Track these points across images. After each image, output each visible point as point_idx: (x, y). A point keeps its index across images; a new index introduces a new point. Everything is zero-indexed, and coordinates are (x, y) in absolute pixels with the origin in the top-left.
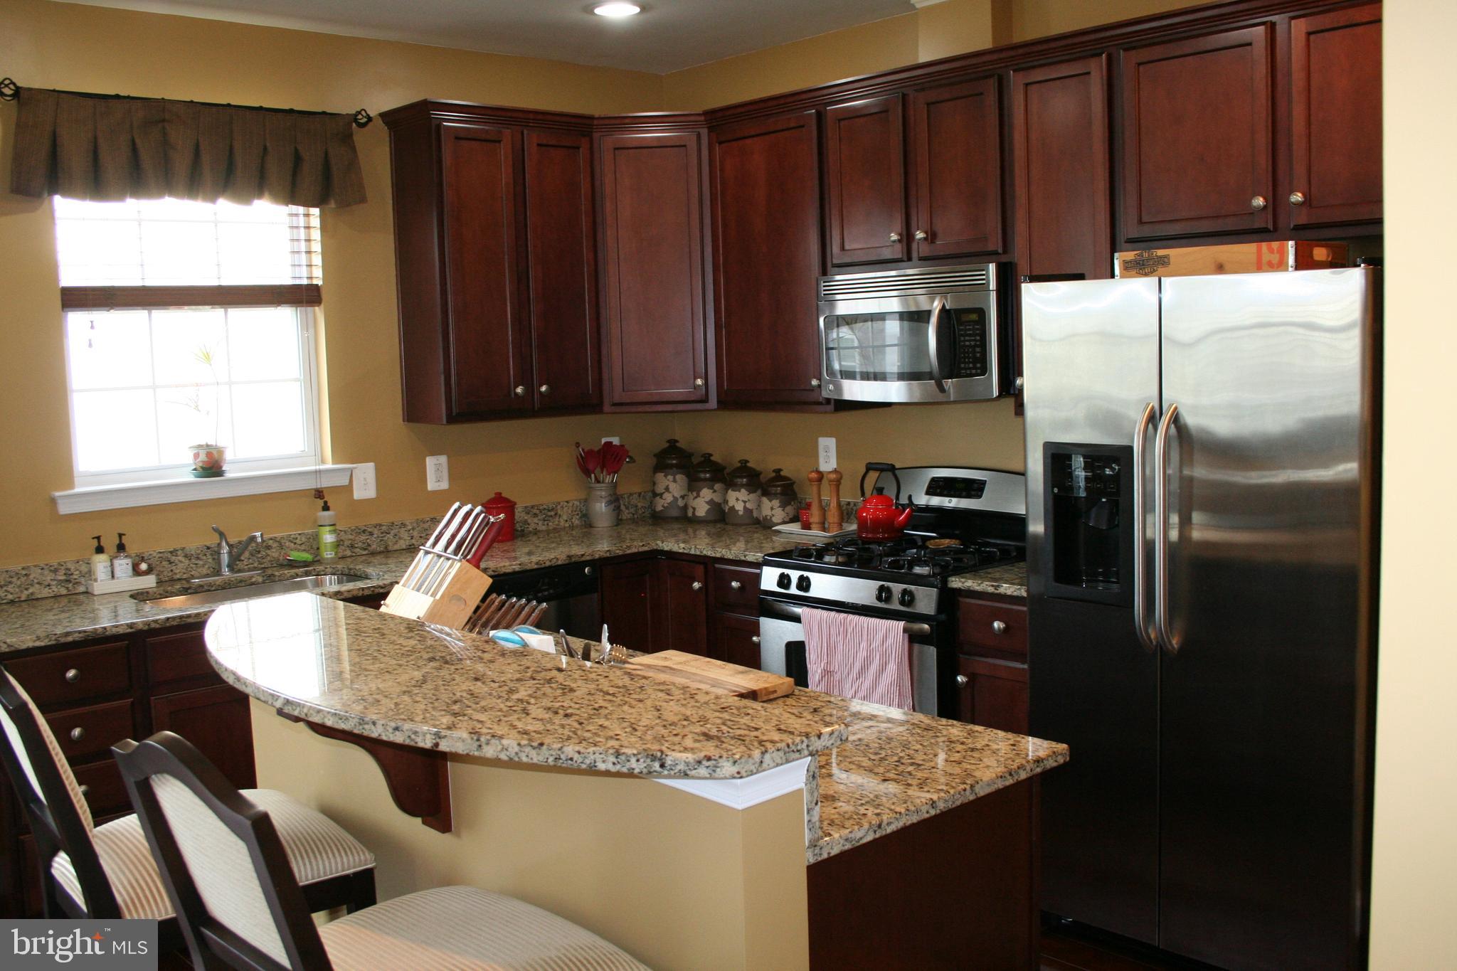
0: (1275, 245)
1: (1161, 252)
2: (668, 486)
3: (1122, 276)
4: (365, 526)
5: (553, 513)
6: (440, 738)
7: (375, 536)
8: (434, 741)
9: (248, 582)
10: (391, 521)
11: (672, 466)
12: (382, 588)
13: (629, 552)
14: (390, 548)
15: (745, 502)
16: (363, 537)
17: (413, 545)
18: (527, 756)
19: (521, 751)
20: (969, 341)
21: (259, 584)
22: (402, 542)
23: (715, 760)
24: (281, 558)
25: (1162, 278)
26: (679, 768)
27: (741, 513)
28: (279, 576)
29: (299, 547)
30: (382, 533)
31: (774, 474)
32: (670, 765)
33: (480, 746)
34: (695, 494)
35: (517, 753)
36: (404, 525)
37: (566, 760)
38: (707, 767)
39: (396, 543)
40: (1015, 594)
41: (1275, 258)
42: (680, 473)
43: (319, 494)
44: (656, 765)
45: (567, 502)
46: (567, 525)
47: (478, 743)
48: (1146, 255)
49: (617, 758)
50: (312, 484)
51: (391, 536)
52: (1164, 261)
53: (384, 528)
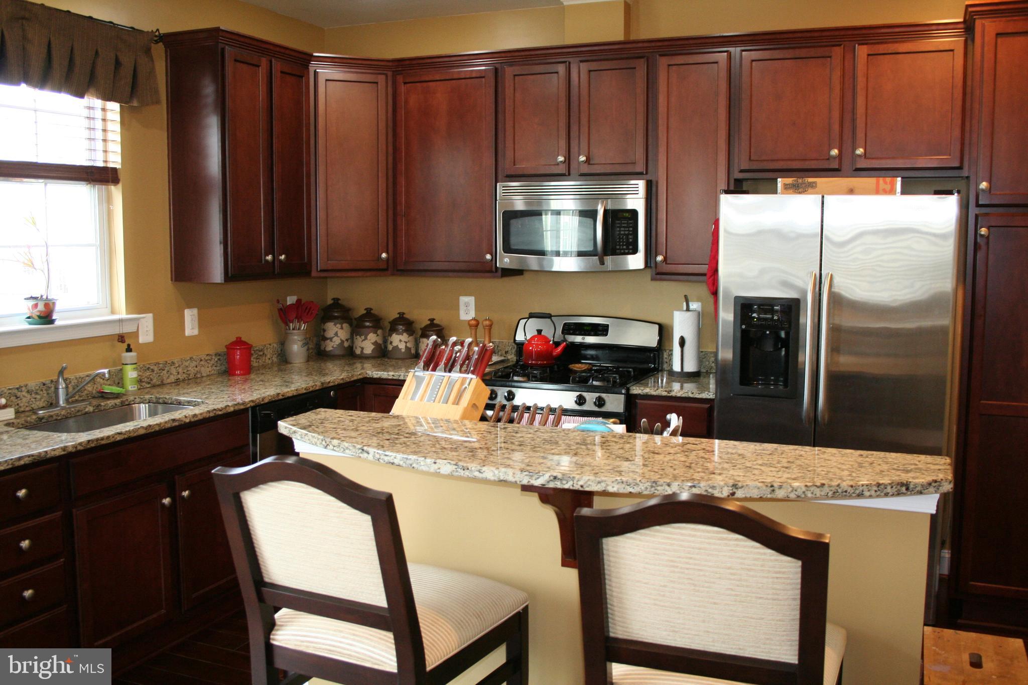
0: (888, 180)
1: (811, 180)
2: (337, 332)
3: (783, 193)
4: (149, 364)
5: (261, 353)
6: (737, 488)
7: (155, 372)
8: (731, 492)
9: (83, 412)
10: (165, 360)
11: (336, 318)
12: (221, 411)
13: (352, 379)
14: (165, 382)
15: (406, 343)
16: (148, 373)
17: (179, 379)
18: (812, 493)
19: (807, 490)
20: (625, 231)
21: (90, 413)
22: (172, 376)
23: (939, 482)
24: (94, 392)
25: (825, 196)
26: (917, 489)
27: (403, 350)
28: (104, 406)
29: (106, 382)
30: (160, 370)
31: (429, 322)
32: (913, 488)
33: (773, 490)
34: (363, 337)
35: (804, 492)
36: (173, 363)
37: (842, 492)
38: (934, 487)
39: (168, 377)
40: (684, 396)
41: (888, 187)
42: (345, 323)
43: (121, 338)
44: (904, 489)
45: (270, 345)
46: (270, 362)
47: (772, 489)
48: (800, 181)
49: (878, 487)
50: (116, 330)
51: (165, 372)
52: (813, 186)
53: (161, 365)
